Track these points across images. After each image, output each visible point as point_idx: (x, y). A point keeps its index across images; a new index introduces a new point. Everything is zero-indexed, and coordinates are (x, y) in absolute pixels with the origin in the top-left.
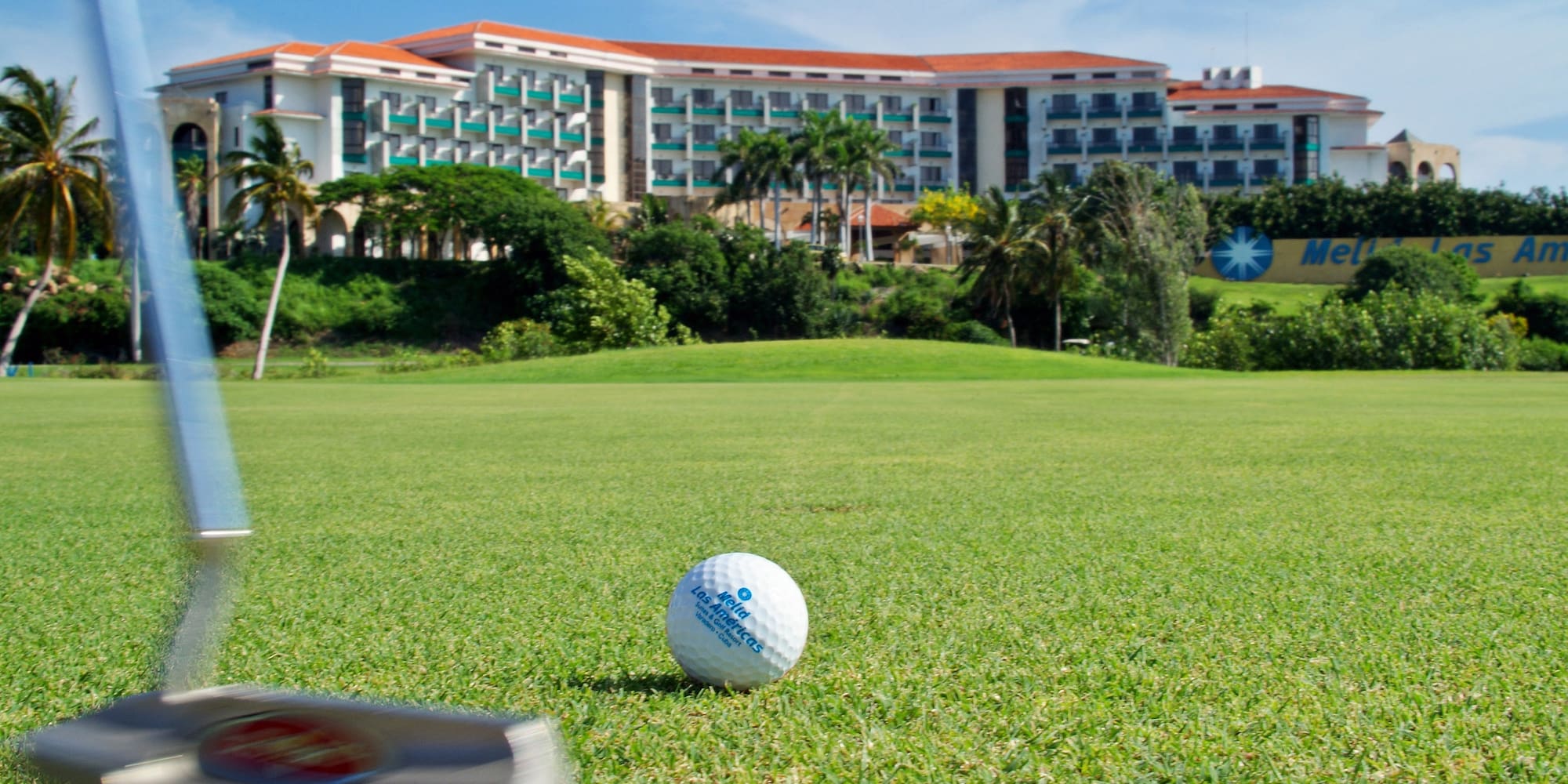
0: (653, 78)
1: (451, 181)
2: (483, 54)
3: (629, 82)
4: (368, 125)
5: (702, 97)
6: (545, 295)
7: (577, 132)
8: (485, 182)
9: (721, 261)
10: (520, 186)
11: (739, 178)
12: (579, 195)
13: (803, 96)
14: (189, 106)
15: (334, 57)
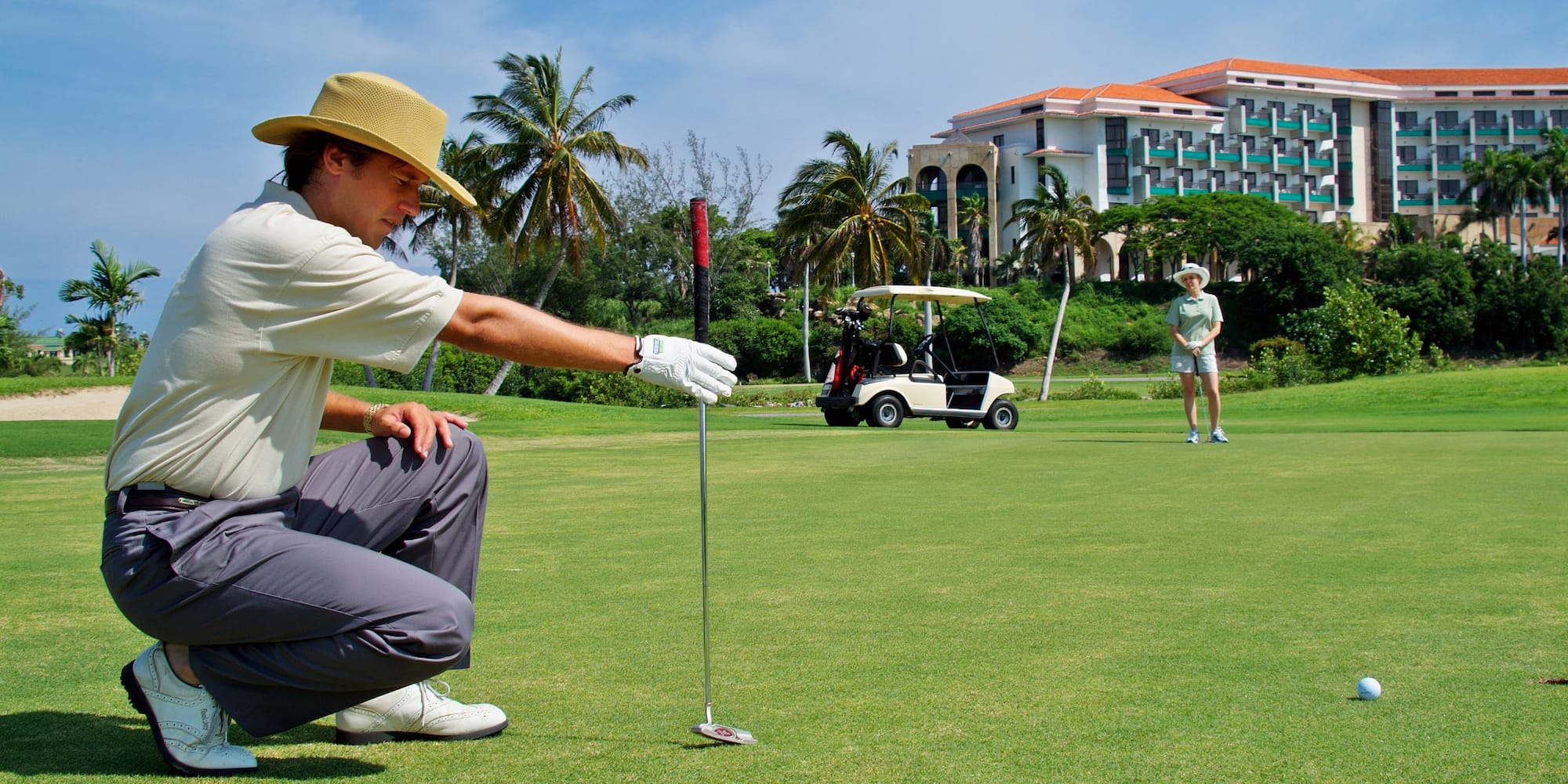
0: (1398, 103)
1: (1208, 209)
2: (1232, 88)
3: (1376, 110)
4: (1130, 160)
5: (1447, 119)
6: (1298, 313)
7: (1325, 158)
8: (1240, 209)
9: (1469, 281)
10: (1273, 212)
11: (1483, 200)
12: (1328, 217)
13: (1548, 114)
14: (970, 149)
15: (1098, 99)
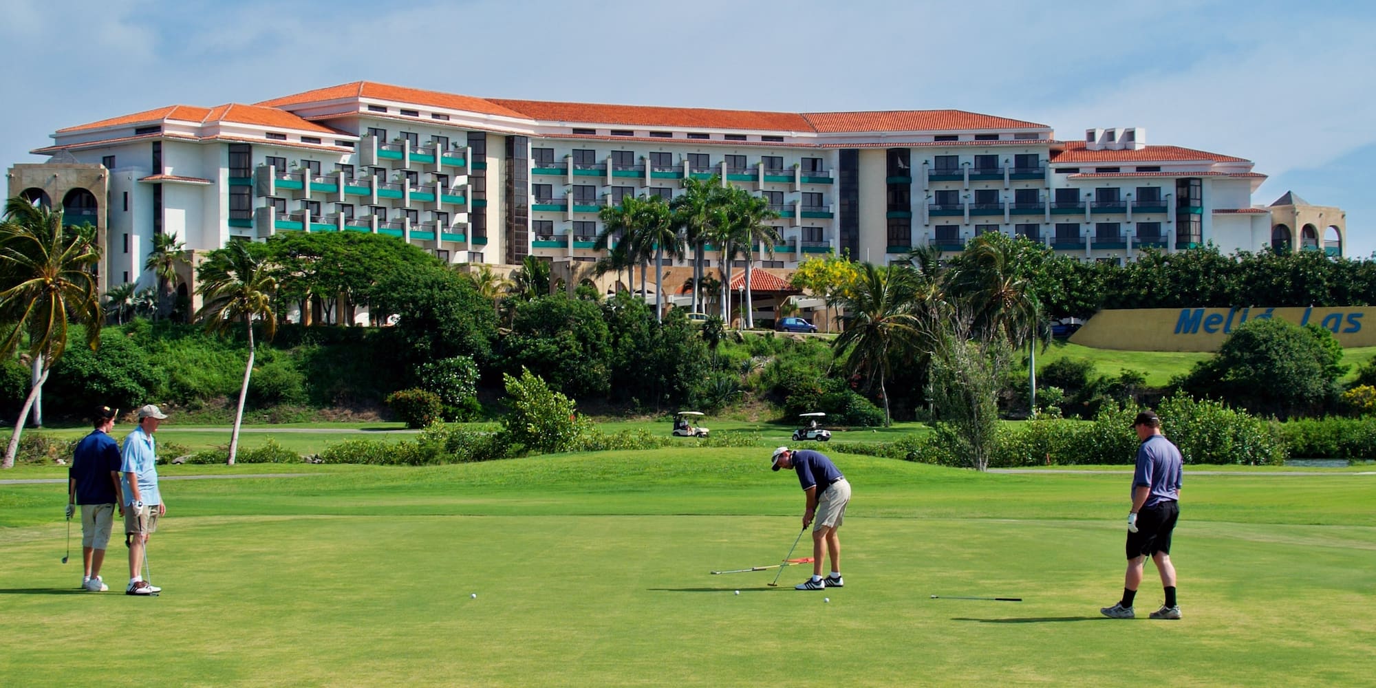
0: (534, 138)
1: (340, 249)
2: (364, 117)
3: (511, 144)
4: (254, 190)
5: (584, 157)
6: (436, 364)
7: (459, 194)
8: (374, 250)
9: (605, 332)
10: (408, 254)
11: (620, 247)
12: (460, 257)
13: (685, 157)
14: (79, 171)
15: (221, 123)
